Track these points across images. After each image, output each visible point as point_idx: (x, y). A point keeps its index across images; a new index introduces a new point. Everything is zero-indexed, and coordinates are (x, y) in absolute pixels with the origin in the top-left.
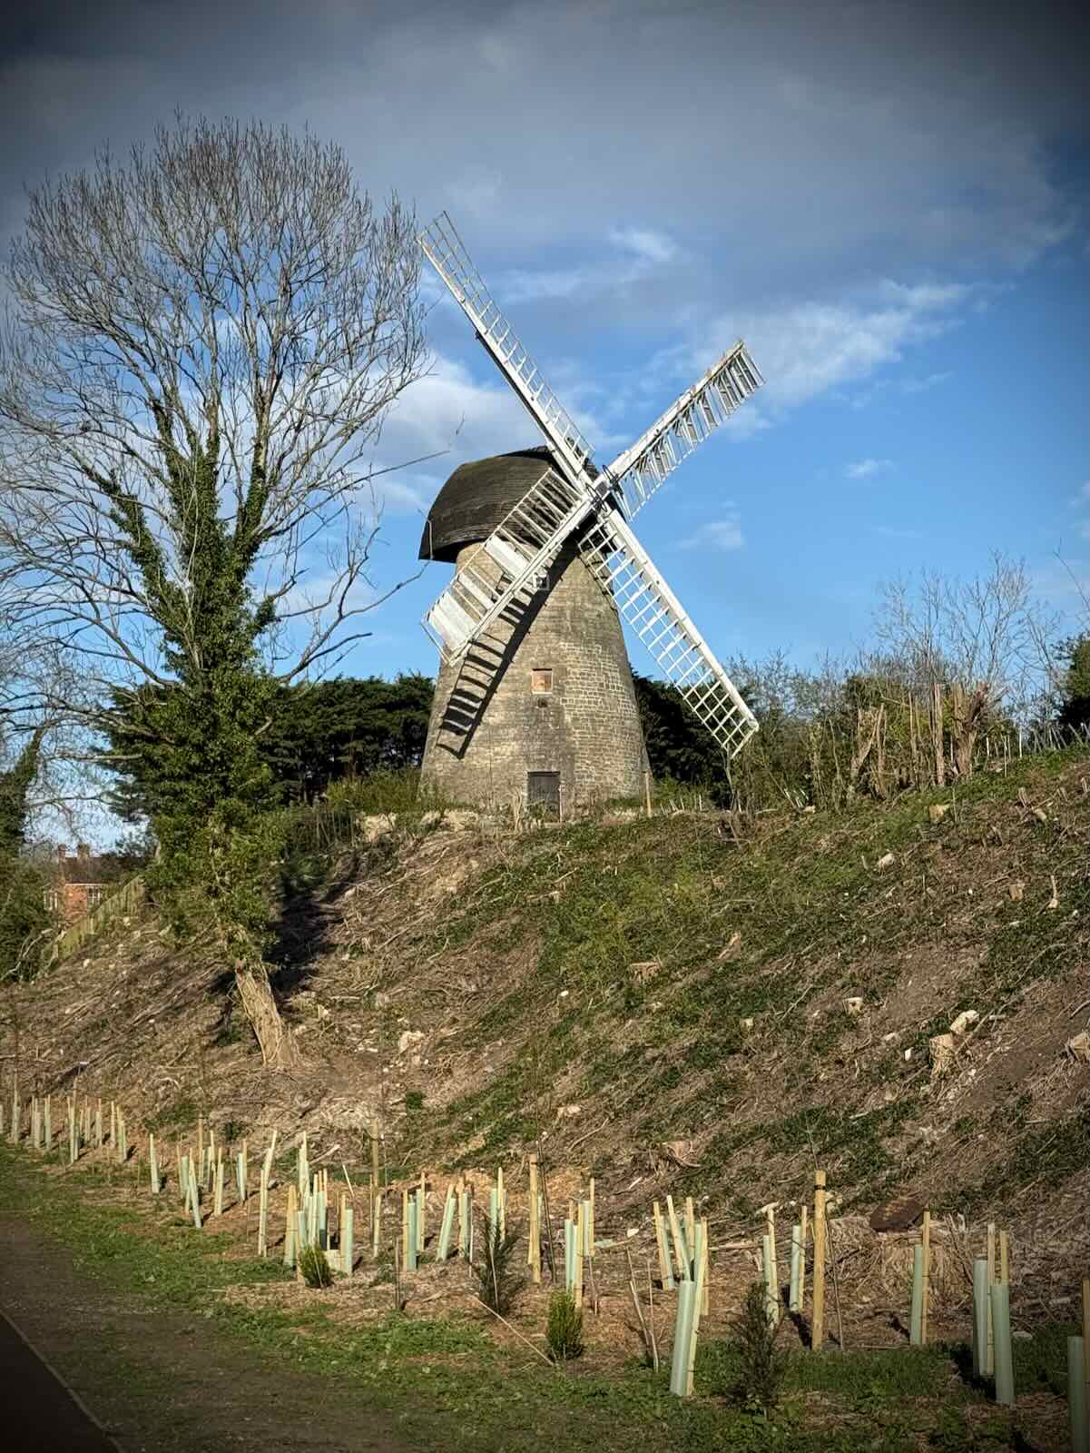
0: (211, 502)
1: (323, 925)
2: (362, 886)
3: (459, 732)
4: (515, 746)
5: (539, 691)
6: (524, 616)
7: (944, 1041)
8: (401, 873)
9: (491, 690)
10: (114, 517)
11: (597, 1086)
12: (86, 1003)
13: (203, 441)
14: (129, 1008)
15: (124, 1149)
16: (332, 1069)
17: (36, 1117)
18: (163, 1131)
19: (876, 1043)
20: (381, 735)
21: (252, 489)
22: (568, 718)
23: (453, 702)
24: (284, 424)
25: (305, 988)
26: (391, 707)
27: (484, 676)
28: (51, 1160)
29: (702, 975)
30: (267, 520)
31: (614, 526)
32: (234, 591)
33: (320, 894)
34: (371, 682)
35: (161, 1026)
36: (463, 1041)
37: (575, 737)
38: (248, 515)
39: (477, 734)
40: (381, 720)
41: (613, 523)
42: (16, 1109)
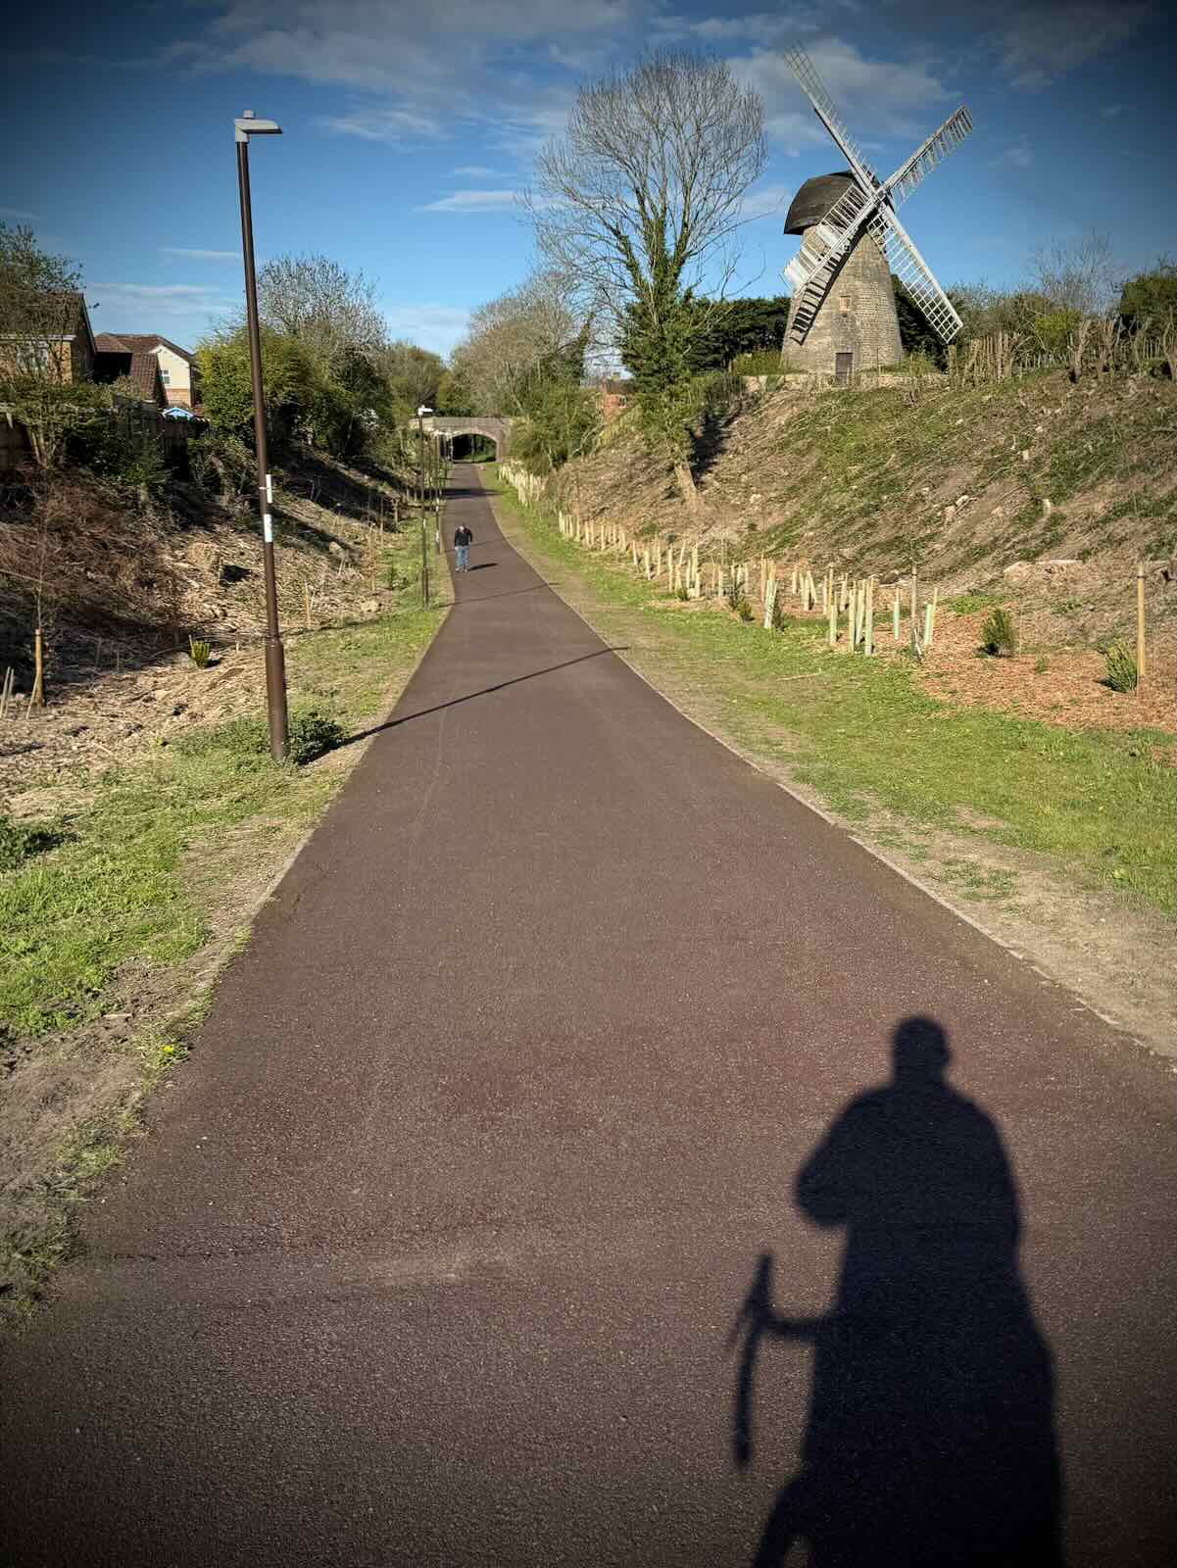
0: (662, 241)
1: (722, 439)
2: (742, 419)
3: (801, 331)
4: (829, 339)
5: (843, 308)
6: (837, 267)
7: (951, 509)
8: (760, 413)
9: (818, 308)
10: (619, 248)
11: (824, 523)
12: (611, 474)
13: (659, 211)
14: (631, 478)
15: (625, 546)
16: (719, 512)
17: (587, 530)
18: (642, 538)
19: (930, 508)
20: (763, 329)
21: (682, 233)
22: (858, 323)
23: (799, 314)
24: (698, 199)
25: (710, 472)
26: (769, 314)
27: (815, 301)
28: (594, 549)
29: (876, 474)
30: (689, 248)
31: (887, 215)
32: (674, 284)
33: (722, 422)
34: (759, 300)
35: (644, 488)
36: (778, 499)
37: (862, 334)
38: (681, 246)
39: (810, 332)
40: (762, 321)
41: (886, 212)
42: (578, 526)
